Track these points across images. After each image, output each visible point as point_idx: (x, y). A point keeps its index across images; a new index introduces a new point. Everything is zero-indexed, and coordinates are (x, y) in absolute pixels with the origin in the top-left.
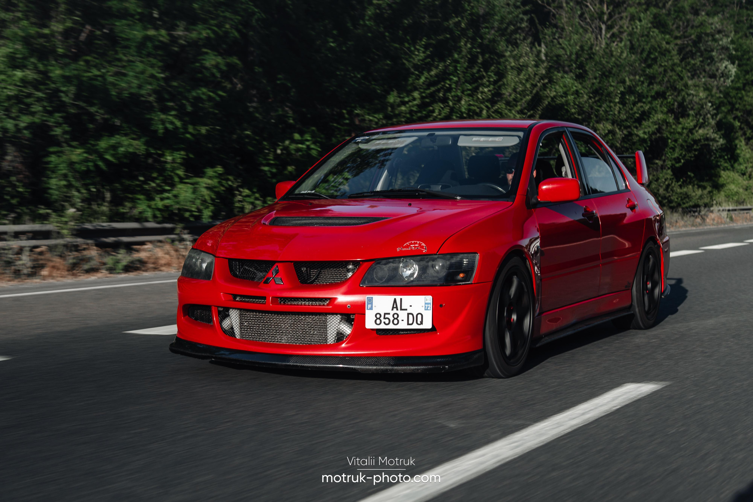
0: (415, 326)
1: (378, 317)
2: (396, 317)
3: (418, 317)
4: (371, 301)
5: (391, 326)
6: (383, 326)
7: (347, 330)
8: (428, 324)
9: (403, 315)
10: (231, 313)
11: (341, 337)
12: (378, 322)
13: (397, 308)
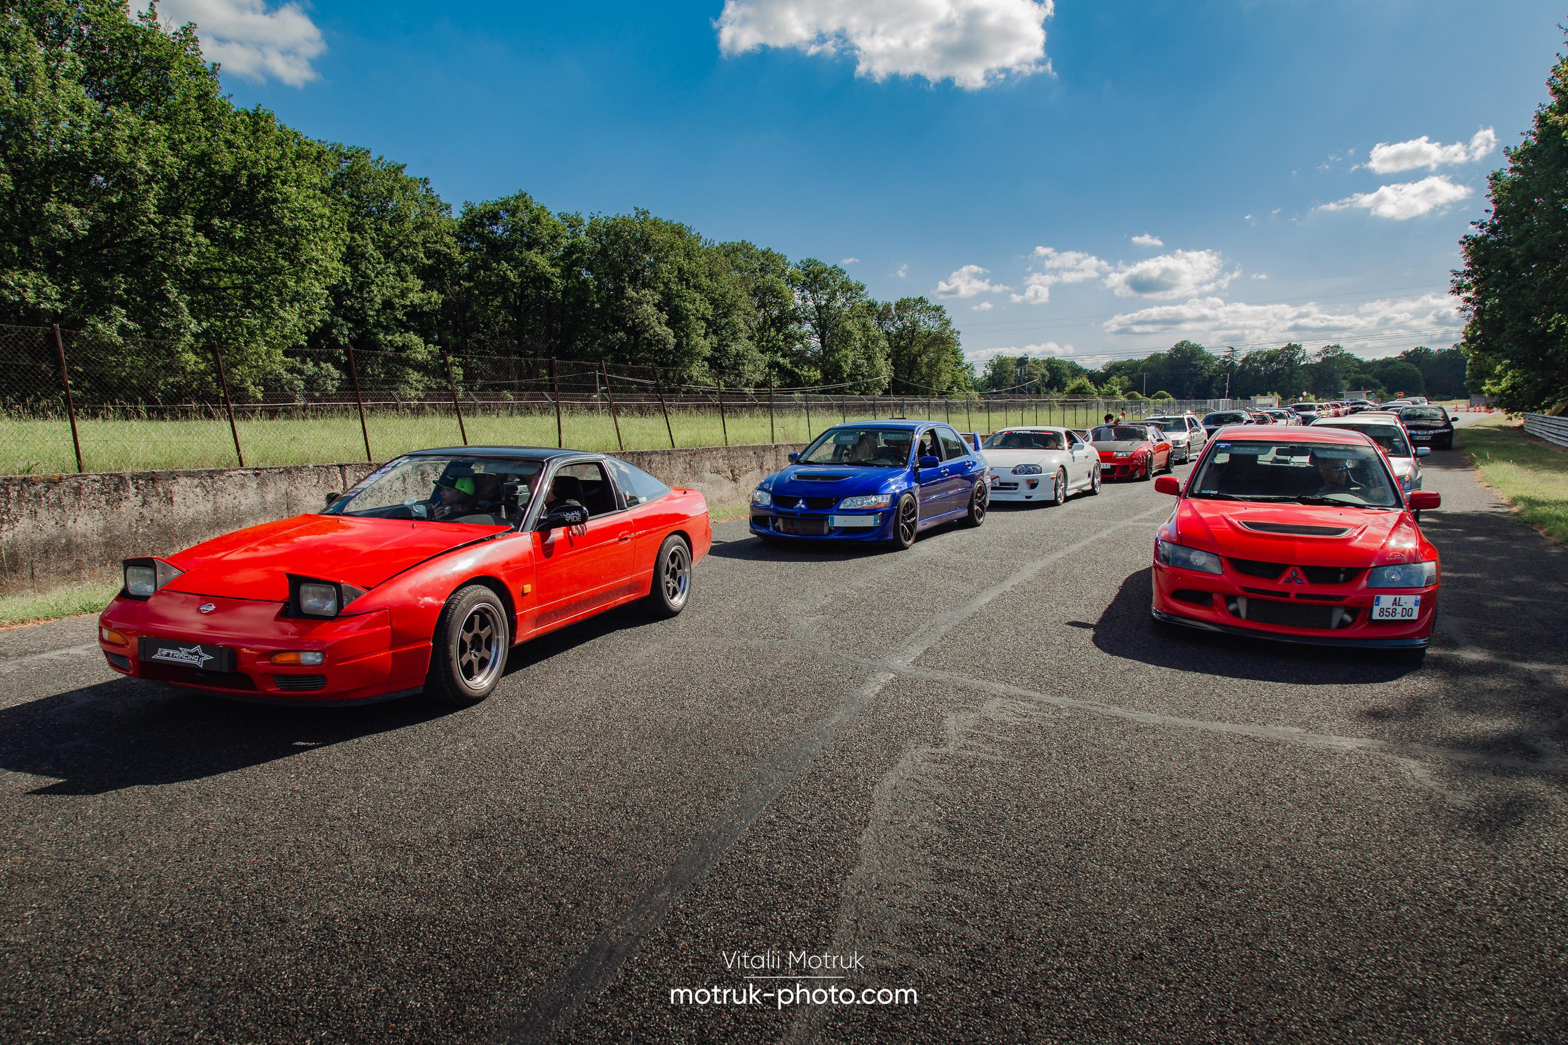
0: (1407, 618)
1: (1382, 611)
2: (1394, 612)
3: (1409, 612)
4: (1378, 599)
5: (1390, 618)
6: (1384, 618)
7: (1348, 618)
8: (1415, 616)
9: (1399, 609)
10: (1239, 600)
11: (1343, 624)
12: (1382, 614)
13: (1396, 604)
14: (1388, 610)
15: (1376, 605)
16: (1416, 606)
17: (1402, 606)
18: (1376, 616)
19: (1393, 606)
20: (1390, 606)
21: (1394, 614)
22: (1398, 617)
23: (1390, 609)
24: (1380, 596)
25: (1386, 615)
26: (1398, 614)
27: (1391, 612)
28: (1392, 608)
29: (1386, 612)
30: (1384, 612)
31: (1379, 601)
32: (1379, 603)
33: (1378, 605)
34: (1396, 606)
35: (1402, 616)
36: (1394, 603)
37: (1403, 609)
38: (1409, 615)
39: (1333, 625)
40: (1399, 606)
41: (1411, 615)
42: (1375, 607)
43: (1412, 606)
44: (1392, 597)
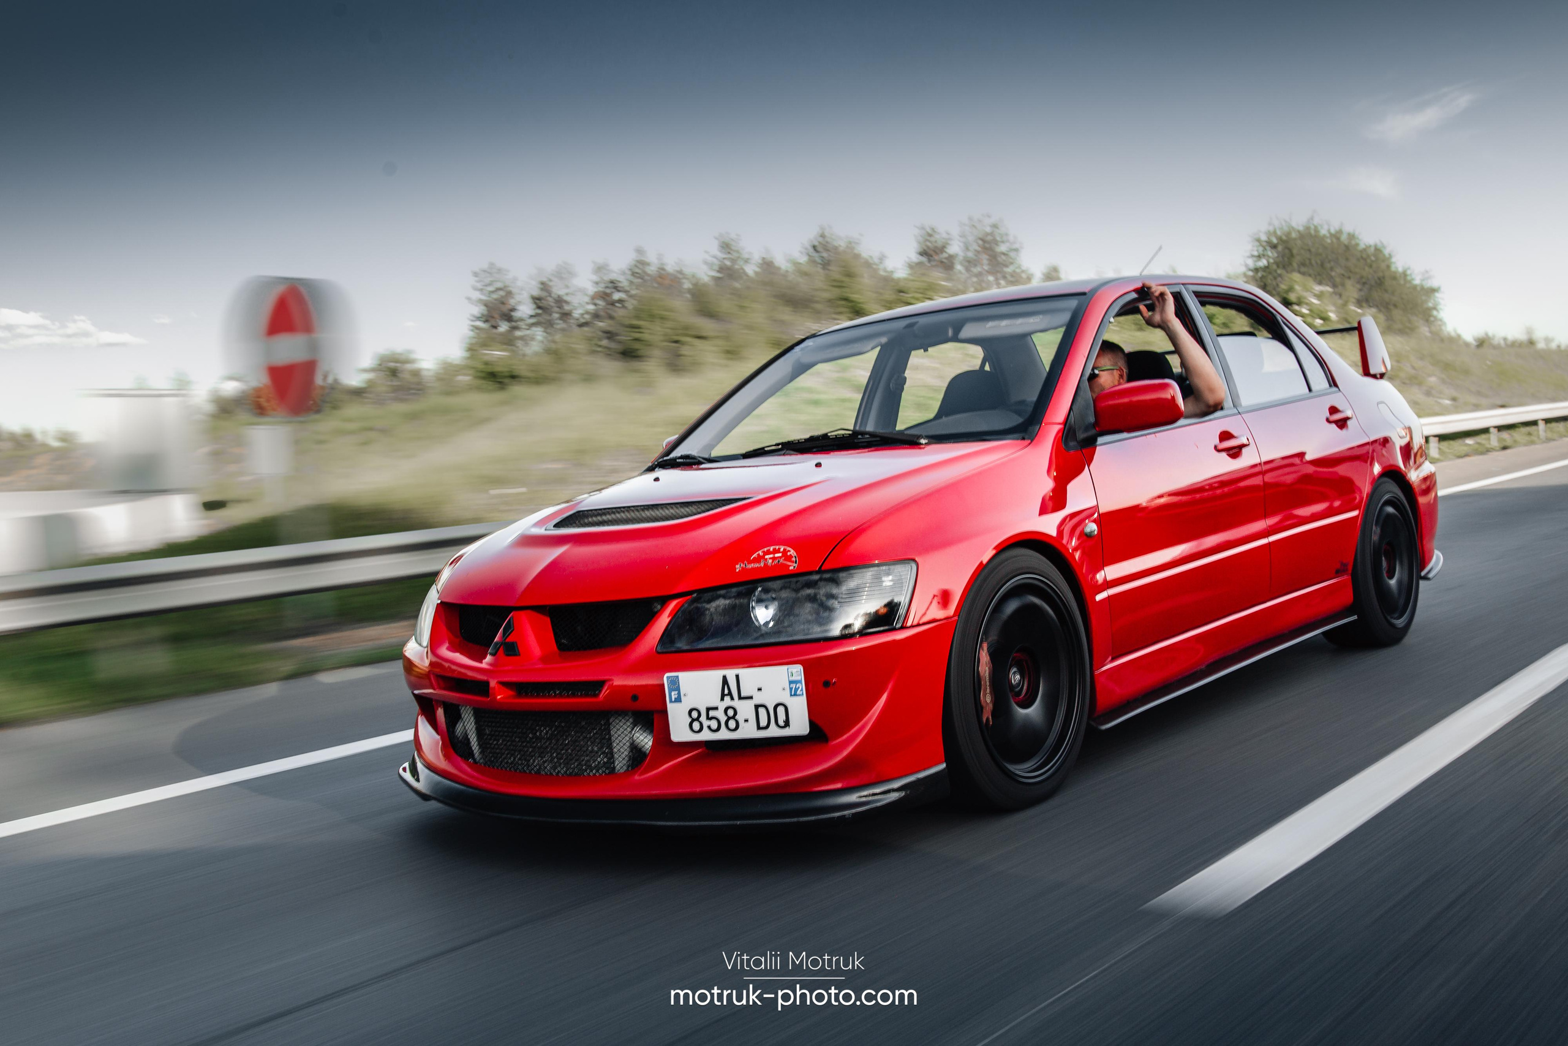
0: (774, 732)
1: (694, 715)
3: (778, 712)
5: (724, 735)
6: (706, 736)
7: (646, 741)
9: (745, 710)
12: (696, 726)
13: (730, 694)
14: (712, 713)
15: (671, 701)
16: (795, 695)
17: (751, 698)
18: (680, 732)
19: (722, 699)
20: (715, 701)
21: (732, 724)
22: (748, 731)
23: (716, 708)
24: (677, 677)
25: (709, 727)
26: (746, 721)
27: (723, 719)
28: (722, 706)
29: (709, 718)
30: (703, 718)
31: (678, 689)
32: (679, 694)
33: (678, 700)
34: (732, 699)
35: (759, 728)
36: (725, 691)
37: (757, 707)
38: (781, 723)
39: (621, 763)
40: (740, 698)
41: (787, 723)
42: (670, 707)
43: (785, 697)
44: (714, 676)
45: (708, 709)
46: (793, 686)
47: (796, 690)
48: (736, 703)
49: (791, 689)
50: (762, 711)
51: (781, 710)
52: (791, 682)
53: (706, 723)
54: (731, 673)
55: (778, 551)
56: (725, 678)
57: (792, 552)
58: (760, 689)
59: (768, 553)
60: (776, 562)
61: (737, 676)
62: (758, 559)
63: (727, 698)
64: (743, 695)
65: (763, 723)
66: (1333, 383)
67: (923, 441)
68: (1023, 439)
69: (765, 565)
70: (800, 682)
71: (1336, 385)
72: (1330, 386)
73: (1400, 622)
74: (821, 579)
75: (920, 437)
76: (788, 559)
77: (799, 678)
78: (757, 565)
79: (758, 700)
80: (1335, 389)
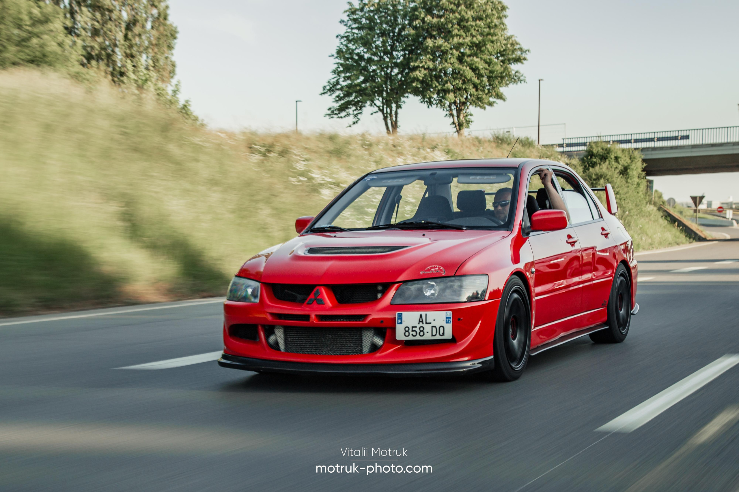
0: (438, 337)
1: (407, 330)
2: (422, 330)
3: (440, 330)
4: (400, 316)
5: (418, 338)
6: (411, 338)
7: (379, 341)
9: (428, 328)
10: (276, 330)
11: (374, 348)
12: (407, 334)
13: (422, 322)
14: (414, 329)
15: (398, 323)
16: (448, 323)
17: (430, 323)
18: (400, 335)
19: (419, 324)
20: (416, 323)
21: (422, 334)
22: (428, 336)
23: (416, 327)
24: (402, 314)
25: (412, 335)
26: (427, 332)
27: (418, 331)
28: (418, 326)
29: (412, 331)
30: (410, 331)
31: (401, 319)
32: (401, 321)
33: (401, 323)
34: (423, 323)
35: (432, 335)
36: (421, 321)
37: (432, 327)
38: (441, 334)
39: (366, 349)
40: (426, 323)
41: (443, 334)
42: (398, 326)
43: (444, 324)
44: (417, 314)
45: (413, 327)
46: (447, 319)
47: (449, 321)
48: (425, 325)
49: (446, 320)
50: (434, 329)
51: (442, 329)
52: (447, 318)
53: (411, 333)
54: (423, 313)
55: (436, 267)
56: (421, 315)
57: (442, 268)
58: (434, 320)
59: (432, 268)
60: (436, 272)
61: (426, 314)
62: (429, 270)
63: (421, 323)
64: (427, 322)
65: (434, 334)
66: (601, 216)
67: (464, 228)
68: (508, 231)
69: (433, 273)
70: (450, 318)
71: (602, 217)
72: (600, 218)
73: (624, 332)
74: (455, 279)
75: (463, 226)
76: (441, 270)
77: (450, 316)
78: (429, 272)
79: (432, 325)
80: (601, 219)
